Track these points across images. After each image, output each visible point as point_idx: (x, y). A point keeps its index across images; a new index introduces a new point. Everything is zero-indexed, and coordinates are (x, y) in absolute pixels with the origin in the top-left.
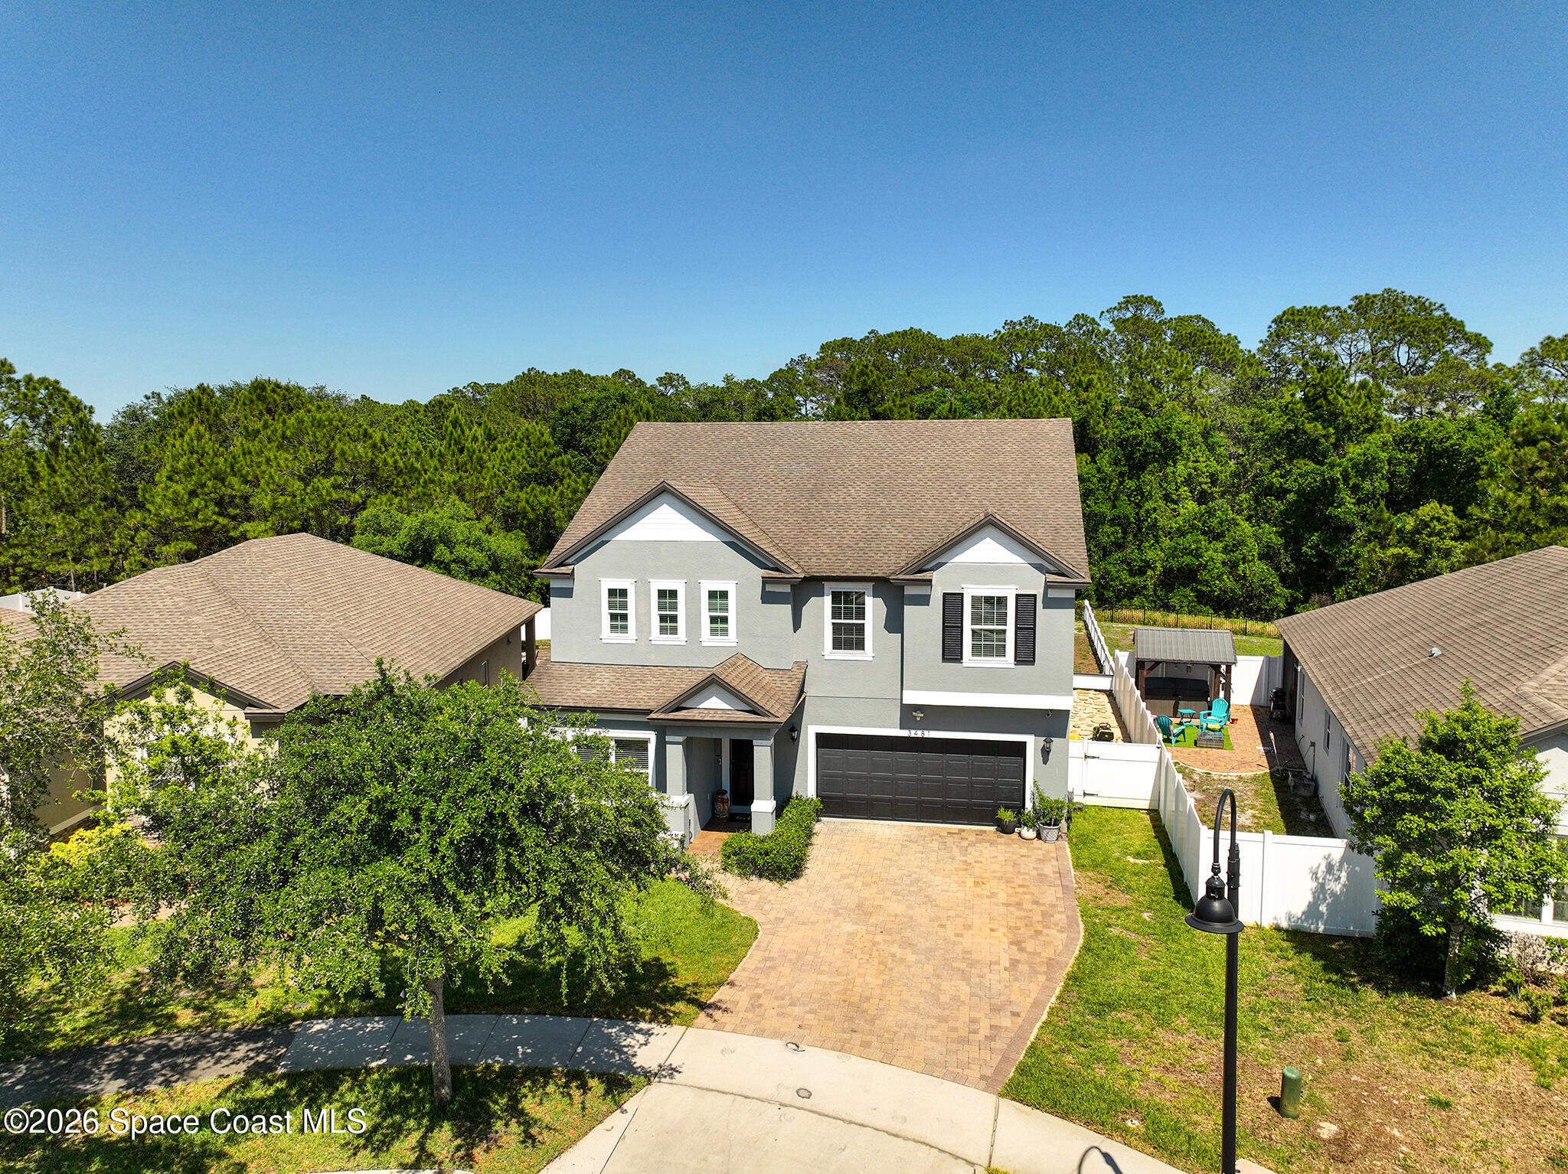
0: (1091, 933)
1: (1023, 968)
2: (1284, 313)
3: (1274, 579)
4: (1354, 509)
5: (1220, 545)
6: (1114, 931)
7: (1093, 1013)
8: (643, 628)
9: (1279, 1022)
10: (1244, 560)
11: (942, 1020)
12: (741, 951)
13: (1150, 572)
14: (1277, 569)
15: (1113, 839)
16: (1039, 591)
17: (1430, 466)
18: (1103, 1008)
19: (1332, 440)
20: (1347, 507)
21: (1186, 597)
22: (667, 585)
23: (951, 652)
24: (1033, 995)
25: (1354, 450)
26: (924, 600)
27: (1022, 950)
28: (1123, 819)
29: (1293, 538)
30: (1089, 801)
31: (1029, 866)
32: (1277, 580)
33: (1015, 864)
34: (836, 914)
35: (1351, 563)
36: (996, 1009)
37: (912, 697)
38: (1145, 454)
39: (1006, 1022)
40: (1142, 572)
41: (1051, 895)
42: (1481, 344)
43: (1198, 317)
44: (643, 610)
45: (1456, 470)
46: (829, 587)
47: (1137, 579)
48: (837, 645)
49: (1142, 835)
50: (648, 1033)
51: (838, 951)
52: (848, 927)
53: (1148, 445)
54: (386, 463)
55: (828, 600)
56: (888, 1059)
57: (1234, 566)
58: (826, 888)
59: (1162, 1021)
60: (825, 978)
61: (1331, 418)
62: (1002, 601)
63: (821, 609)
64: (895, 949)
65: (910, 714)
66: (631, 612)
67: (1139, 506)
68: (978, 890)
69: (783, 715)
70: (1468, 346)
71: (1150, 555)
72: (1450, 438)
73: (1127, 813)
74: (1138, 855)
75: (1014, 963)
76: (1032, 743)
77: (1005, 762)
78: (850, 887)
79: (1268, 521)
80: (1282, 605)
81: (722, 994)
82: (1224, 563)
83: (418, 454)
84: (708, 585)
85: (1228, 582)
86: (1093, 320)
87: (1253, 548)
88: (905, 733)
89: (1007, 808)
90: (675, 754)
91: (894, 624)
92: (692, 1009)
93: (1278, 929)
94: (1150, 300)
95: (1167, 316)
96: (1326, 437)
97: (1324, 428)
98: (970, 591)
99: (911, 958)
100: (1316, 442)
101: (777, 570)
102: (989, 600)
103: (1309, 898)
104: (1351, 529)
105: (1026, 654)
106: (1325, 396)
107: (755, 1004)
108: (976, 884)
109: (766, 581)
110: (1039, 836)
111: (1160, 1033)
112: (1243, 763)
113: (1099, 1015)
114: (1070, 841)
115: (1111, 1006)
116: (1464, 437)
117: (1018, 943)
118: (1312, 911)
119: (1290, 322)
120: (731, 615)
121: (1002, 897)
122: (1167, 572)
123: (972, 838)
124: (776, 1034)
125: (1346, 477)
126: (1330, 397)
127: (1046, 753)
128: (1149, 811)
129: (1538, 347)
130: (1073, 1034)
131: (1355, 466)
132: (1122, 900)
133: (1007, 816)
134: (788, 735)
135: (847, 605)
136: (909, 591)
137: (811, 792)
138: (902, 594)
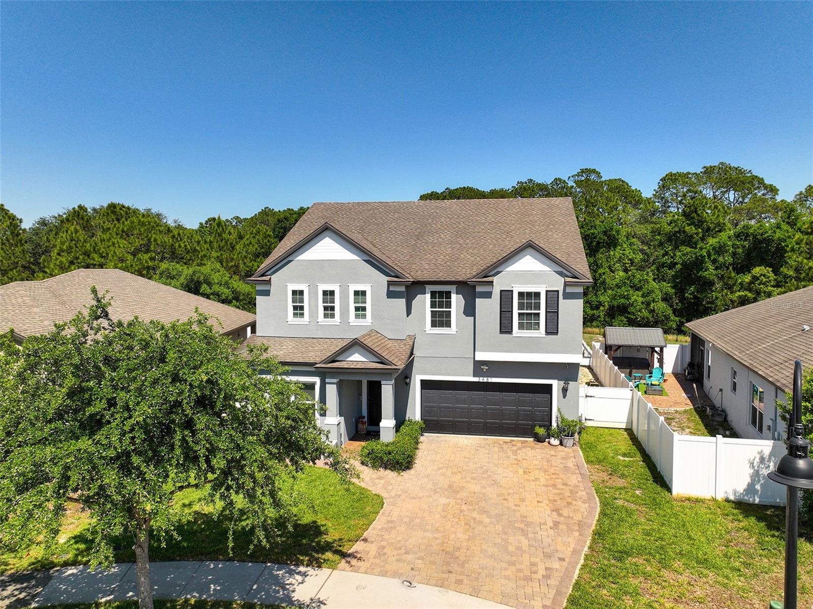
0: (605, 504)
1: (562, 527)
2: (667, 175)
3: (670, 312)
4: (714, 272)
5: (640, 293)
6: (620, 503)
7: (615, 558)
8: (314, 314)
9: (746, 565)
10: (654, 301)
11: (511, 564)
12: (372, 516)
13: (602, 308)
14: (671, 306)
15: (607, 445)
16: (560, 288)
17: (755, 248)
18: (622, 555)
19: (701, 235)
20: (710, 272)
21: (622, 321)
22: (329, 288)
23: (505, 328)
24: (572, 546)
25: (712, 241)
26: (488, 295)
27: (560, 515)
28: (611, 434)
29: (680, 290)
30: (589, 424)
31: (557, 461)
32: (671, 312)
33: (548, 461)
34: (435, 492)
35: (712, 302)
36: (548, 556)
37: (481, 356)
38: (598, 243)
39: (556, 565)
40: (597, 308)
41: (574, 480)
42: (773, 190)
43: (620, 180)
44: (313, 304)
45: (770, 251)
46: (429, 288)
47: (595, 311)
48: (434, 324)
49: (624, 444)
50: (305, 575)
51: (437, 516)
52: (443, 500)
53: (600, 238)
54: (180, 246)
55: (428, 296)
56: (475, 593)
57: (648, 304)
58: (428, 476)
59: (664, 564)
60: (429, 535)
61: (700, 224)
62: (537, 295)
63: (424, 302)
64: (475, 515)
65: (479, 367)
66: (306, 305)
67: (595, 271)
68: (526, 477)
69: (401, 365)
70: (766, 191)
71: (602, 298)
72: (767, 232)
73: (612, 431)
74: (624, 455)
75: (556, 524)
76: (556, 385)
77: (539, 397)
78: (444, 475)
79: (665, 281)
80: (674, 326)
81: (358, 547)
82: (643, 303)
83: (199, 242)
84: (353, 287)
85: (645, 313)
86: (565, 181)
87: (658, 295)
88: (476, 379)
89: (540, 426)
90: (332, 391)
91: (470, 310)
92: (337, 557)
93: (727, 500)
94: (594, 171)
95: (603, 179)
96: (697, 234)
97: (696, 229)
98: (517, 289)
99: (487, 521)
100: (692, 237)
101: (397, 277)
102: (529, 294)
103: (749, 480)
104: (712, 284)
105: (552, 329)
106: (696, 212)
107: (381, 554)
108: (525, 472)
109: (390, 283)
110: (561, 444)
111: (665, 573)
112: (676, 403)
113: (620, 559)
114: (581, 447)
115: (628, 554)
116: (775, 232)
117: (557, 510)
118: (750, 489)
119: (670, 180)
120: (368, 306)
121: (543, 481)
122: (611, 308)
123: (519, 445)
124: (396, 575)
125: (709, 255)
126: (699, 212)
127: (565, 391)
128: (626, 430)
129: (804, 191)
130: (604, 573)
131: (714, 249)
132: (621, 483)
133: (541, 431)
134: (403, 380)
135: (441, 299)
136: (479, 289)
137: (418, 417)
138: (474, 290)
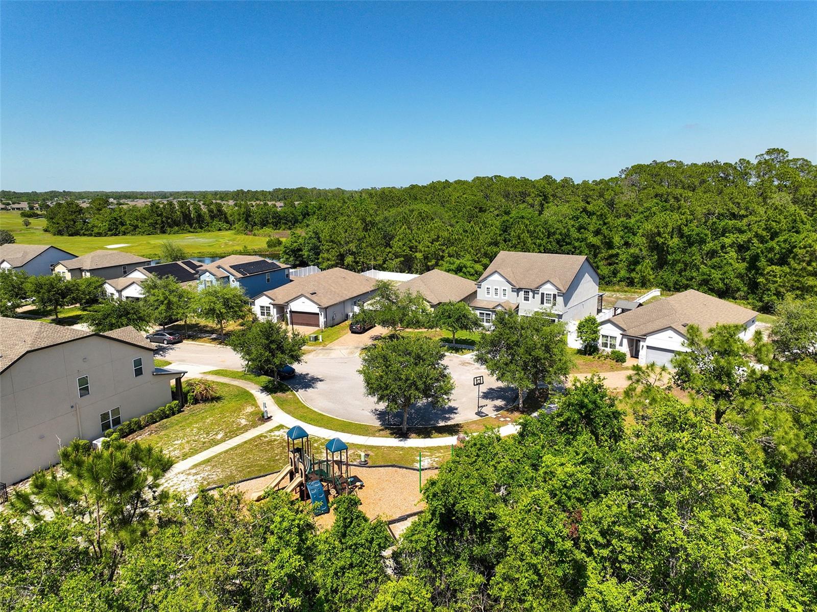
8: (492, 295)
16: (557, 294)
22: (496, 288)
23: (542, 303)
26: (538, 294)
37: (536, 310)
44: (492, 291)
46: (523, 290)
48: (525, 300)
55: (523, 292)
62: (550, 295)
63: (522, 294)
66: (490, 292)
84: (503, 288)
86: (749, 161)
91: (534, 298)
94: (784, 151)
95: (789, 158)
98: (545, 293)
101: (514, 286)
105: (555, 304)
109: (512, 288)
120: (507, 294)
135: (527, 292)
138: (535, 292)
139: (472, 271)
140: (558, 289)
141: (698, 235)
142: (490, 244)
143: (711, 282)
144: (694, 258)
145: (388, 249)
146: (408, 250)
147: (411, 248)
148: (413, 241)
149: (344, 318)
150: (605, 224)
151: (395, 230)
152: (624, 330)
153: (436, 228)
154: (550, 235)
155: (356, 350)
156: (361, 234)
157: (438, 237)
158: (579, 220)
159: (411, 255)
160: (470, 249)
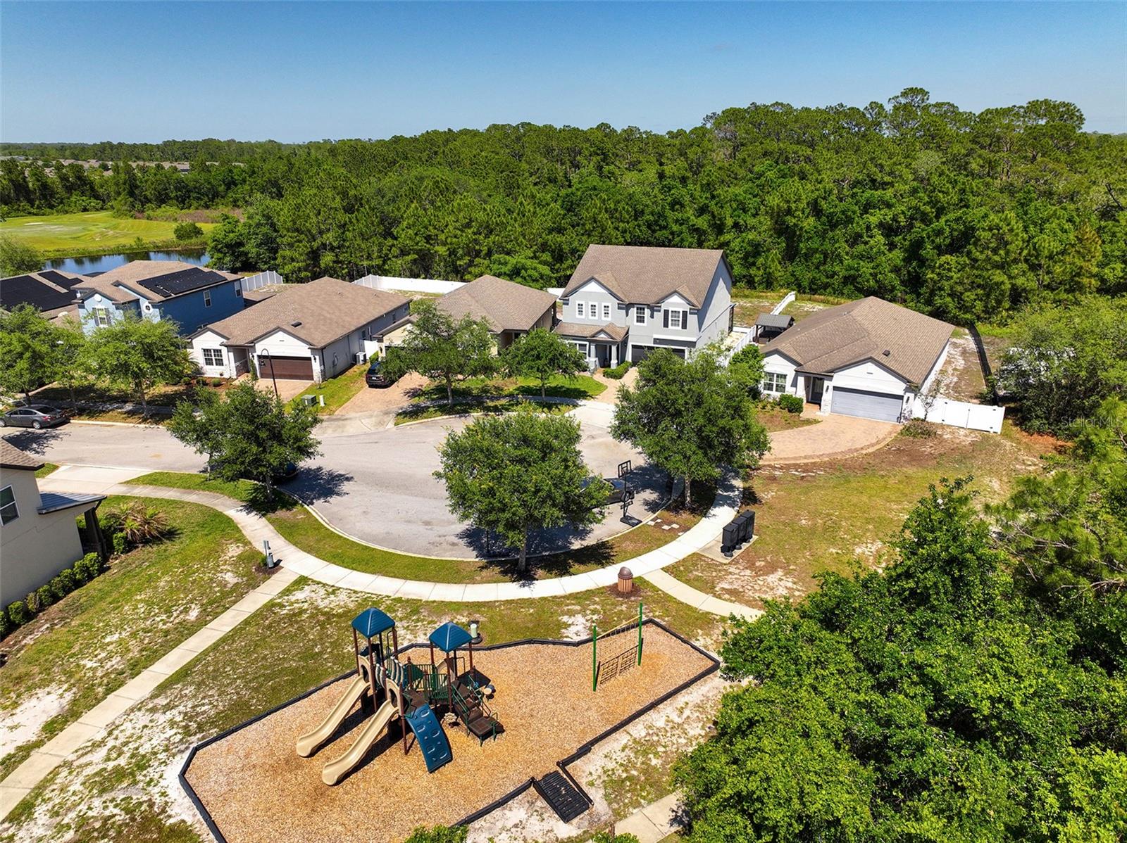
8: (587, 315)
16: (688, 310)
22: (593, 303)
23: (666, 325)
26: (659, 311)
32: (898, 282)
37: (656, 336)
44: (587, 309)
46: (636, 306)
48: (637, 321)
50: (582, 400)
55: (635, 309)
62: (678, 312)
63: (633, 311)
65: (656, 341)
66: (584, 310)
69: (619, 339)
76: (686, 349)
81: (597, 397)
84: (604, 304)
86: (882, 105)
88: (654, 346)
90: (593, 348)
91: (652, 316)
92: (591, 398)
94: (922, 92)
98: (671, 309)
101: (622, 301)
102: (675, 312)
105: (684, 326)
107: (603, 398)
109: (619, 304)
120: (610, 312)
122: (844, 277)
124: (606, 402)
134: (623, 345)
135: (640, 310)
136: (655, 308)
137: (630, 360)
138: (653, 309)
139: (536, 274)
140: (690, 303)
141: (843, 212)
142: (551, 231)
143: (859, 280)
144: (837, 245)
145: (390, 242)
146: (423, 243)
147: (428, 238)
148: (431, 228)
149: (350, 361)
150: (713, 197)
151: (399, 209)
152: (798, 364)
153: (467, 207)
154: (638, 214)
155: (386, 418)
156: (342, 217)
157: (471, 221)
158: (672, 192)
159: (429, 250)
160: (521, 239)
